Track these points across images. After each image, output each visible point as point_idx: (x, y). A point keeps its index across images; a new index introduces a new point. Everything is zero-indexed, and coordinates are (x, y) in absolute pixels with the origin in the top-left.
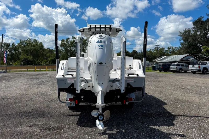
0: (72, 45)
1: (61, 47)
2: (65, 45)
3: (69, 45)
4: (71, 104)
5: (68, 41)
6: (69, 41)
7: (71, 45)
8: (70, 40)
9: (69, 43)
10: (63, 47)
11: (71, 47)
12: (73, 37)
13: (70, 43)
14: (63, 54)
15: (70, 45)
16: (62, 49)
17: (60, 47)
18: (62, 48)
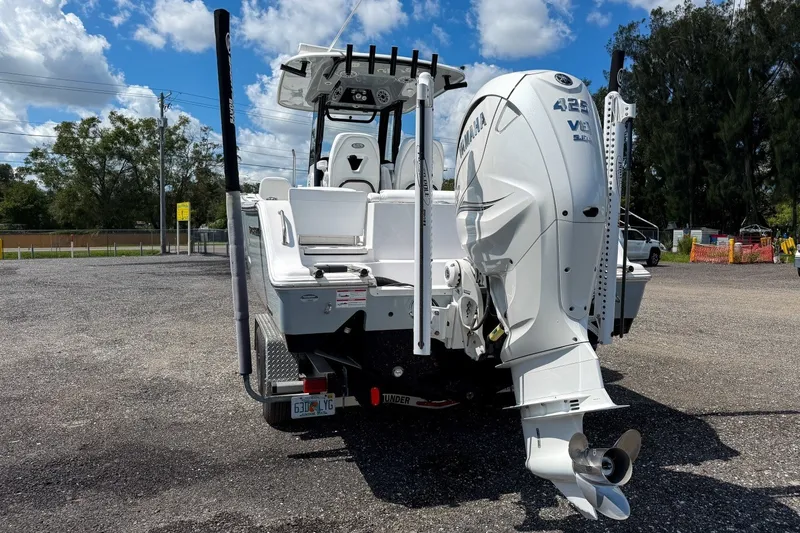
0: (109, 149)
1: (57, 156)
2: (79, 147)
3: (95, 149)
4: (314, 404)
5: (91, 129)
6: (94, 132)
7: (107, 148)
8: (100, 126)
9: (94, 139)
10: (68, 156)
11: (104, 157)
12: (112, 113)
13: (98, 140)
14: (70, 186)
15: (101, 151)
16: (63, 165)
17: (51, 156)
18: (65, 159)
